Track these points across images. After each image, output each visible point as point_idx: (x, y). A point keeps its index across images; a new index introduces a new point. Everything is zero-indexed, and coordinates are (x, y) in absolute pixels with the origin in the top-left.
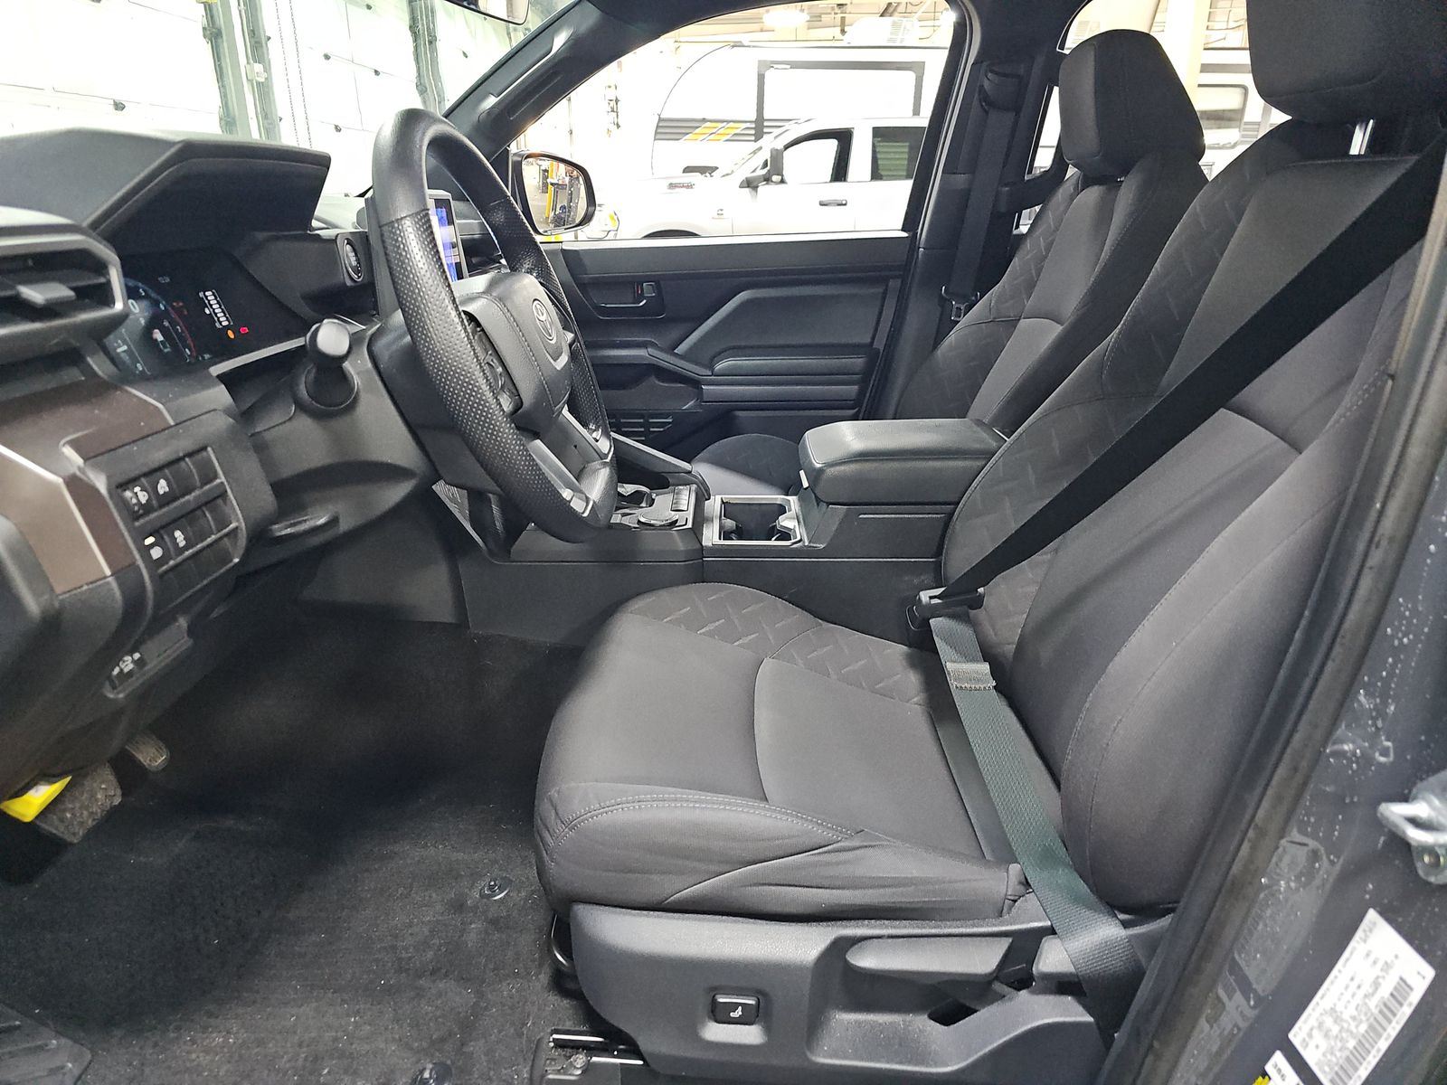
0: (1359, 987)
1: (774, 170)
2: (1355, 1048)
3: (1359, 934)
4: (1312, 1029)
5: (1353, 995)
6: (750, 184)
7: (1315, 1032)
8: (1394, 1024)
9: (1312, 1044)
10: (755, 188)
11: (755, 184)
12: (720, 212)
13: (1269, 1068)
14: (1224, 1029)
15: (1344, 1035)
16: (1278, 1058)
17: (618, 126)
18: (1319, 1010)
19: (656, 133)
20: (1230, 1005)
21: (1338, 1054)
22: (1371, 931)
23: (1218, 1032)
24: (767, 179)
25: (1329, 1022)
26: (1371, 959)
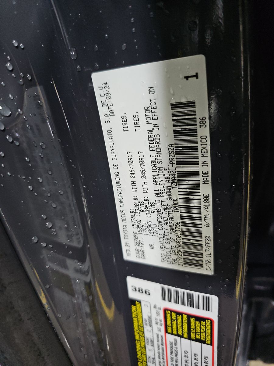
0: (142, 161)
2: (182, 217)
3: (102, 111)
4: (135, 237)
5: (143, 174)
7: (140, 237)
8: (201, 159)
9: (146, 248)
13: (132, 295)
14: (82, 292)
15: (164, 216)
16: (132, 282)
18: (128, 215)
20: (71, 273)
21: (173, 236)
22: (109, 97)
23: (81, 298)
25: (143, 217)
26: (130, 123)
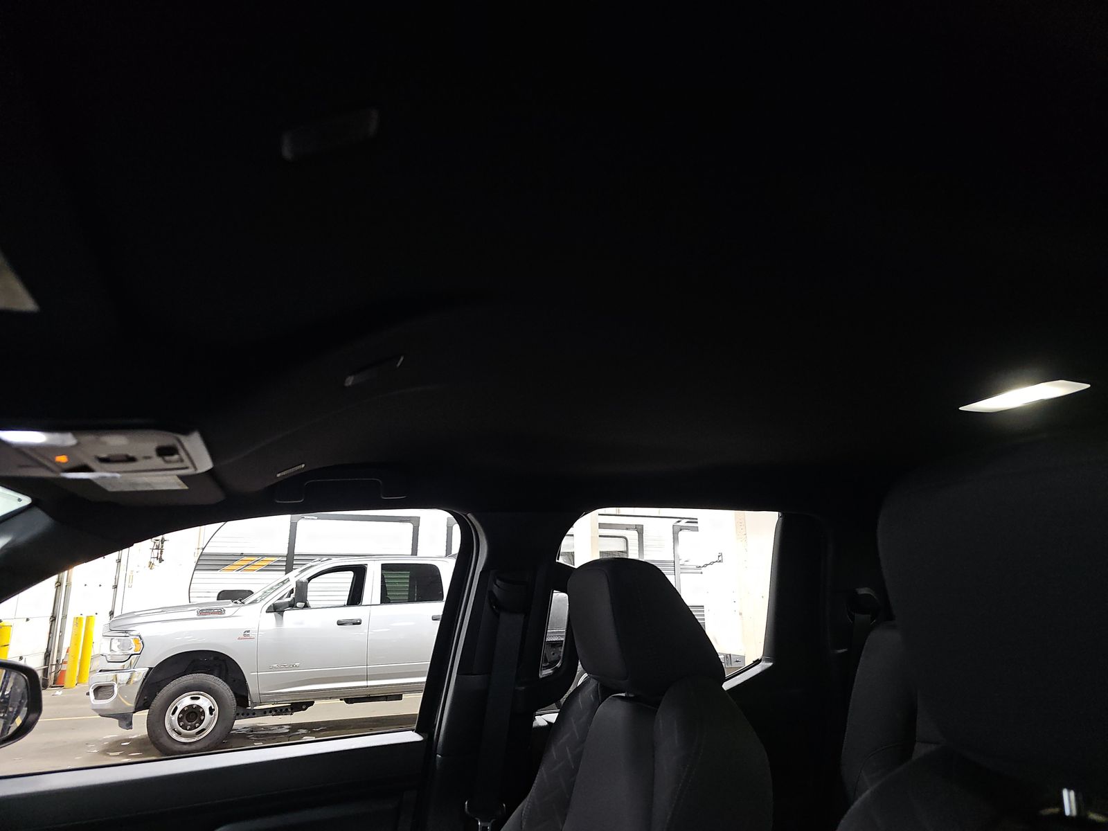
1: (299, 598)
6: (277, 609)
10: (281, 612)
11: (281, 609)
12: (246, 633)
17: (161, 560)
19: (197, 565)
24: (292, 605)
